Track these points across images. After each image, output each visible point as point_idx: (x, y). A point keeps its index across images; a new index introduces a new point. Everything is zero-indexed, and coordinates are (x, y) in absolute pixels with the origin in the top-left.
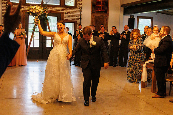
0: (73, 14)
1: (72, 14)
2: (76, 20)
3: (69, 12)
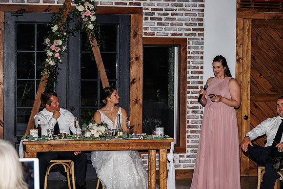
0: (173, 14)
1: (170, 16)
2: (183, 36)
3: (159, 7)
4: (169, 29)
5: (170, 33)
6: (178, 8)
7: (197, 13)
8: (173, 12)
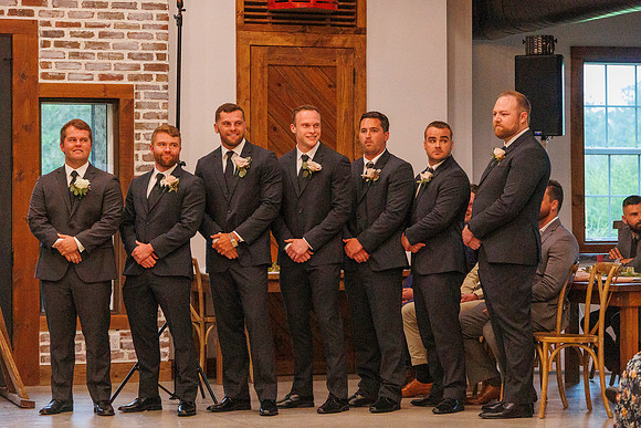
3: (74, 21)
4: (95, 66)
5: (96, 73)
6: (113, 22)
7: (153, 32)
8: (102, 30)
